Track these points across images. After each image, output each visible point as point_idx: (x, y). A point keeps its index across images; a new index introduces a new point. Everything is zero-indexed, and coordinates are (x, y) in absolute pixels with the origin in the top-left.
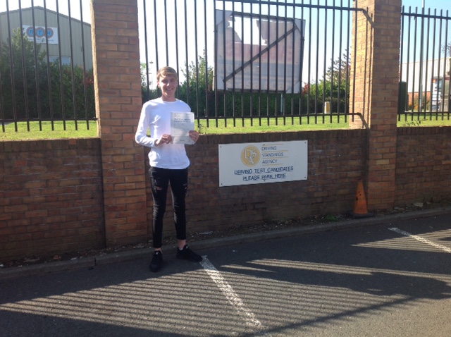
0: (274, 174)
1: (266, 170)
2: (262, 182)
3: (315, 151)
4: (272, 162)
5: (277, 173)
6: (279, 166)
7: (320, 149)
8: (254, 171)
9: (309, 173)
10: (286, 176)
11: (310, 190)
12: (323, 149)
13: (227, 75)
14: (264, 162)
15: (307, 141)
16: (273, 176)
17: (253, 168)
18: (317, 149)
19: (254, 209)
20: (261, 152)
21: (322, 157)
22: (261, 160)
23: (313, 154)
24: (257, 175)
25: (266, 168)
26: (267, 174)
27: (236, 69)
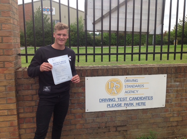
0: (135, 102)
1: (128, 99)
2: (124, 108)
3: (173, 84)
4: (133, 92)
5: (138, 102)
6: (140, 96)
7: (178, 82)
8: (117, 100)
9: (167, 101)
10: (146, 104)
11: (167, 116)
12: (180, 82)
13: (96, 19)
14: (126, 92)
15: (166, 75)
16: (135, 104)
17: (116, 97)
18: (175, 81)
19: (116, 131)
20: (124, 84)
21: (179, 89)
22: (124, 90)
23: (171, 86)
24: (119, 103)
25: (128, 97)
26: (128, 102)
27: (104, 14)
